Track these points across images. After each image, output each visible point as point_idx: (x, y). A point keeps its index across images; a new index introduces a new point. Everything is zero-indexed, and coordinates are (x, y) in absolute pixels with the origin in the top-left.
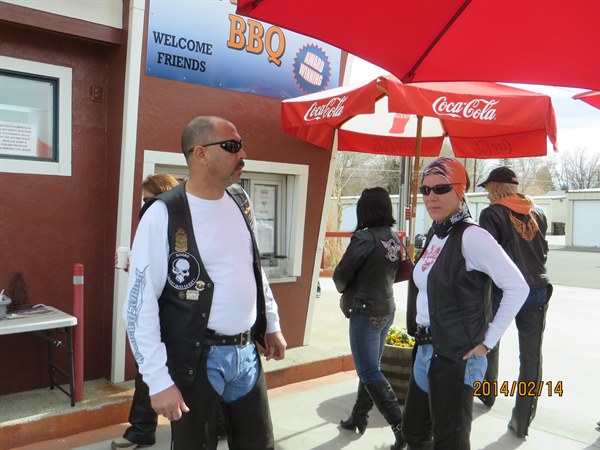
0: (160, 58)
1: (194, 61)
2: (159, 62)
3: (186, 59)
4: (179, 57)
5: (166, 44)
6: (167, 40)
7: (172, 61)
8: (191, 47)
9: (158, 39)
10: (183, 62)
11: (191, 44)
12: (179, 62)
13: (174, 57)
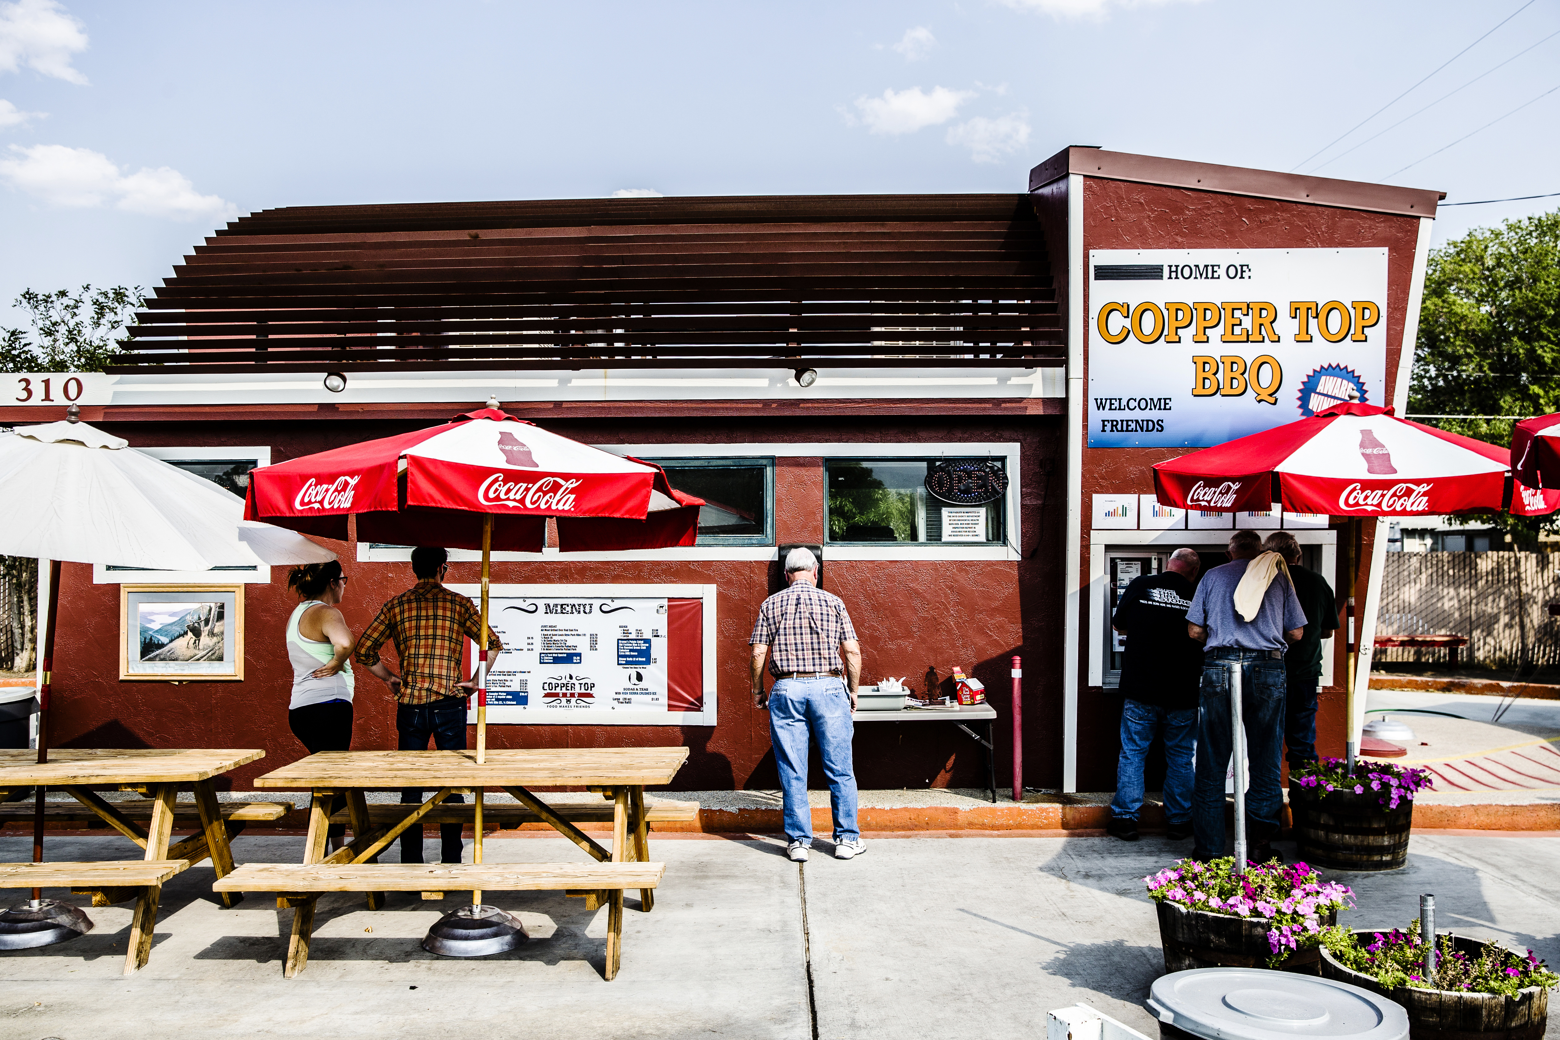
0: (1104, 426)
1: (1148, 421)
2: (1104, 430)
3: (1137, 421)
4: (1127, 421)
5: (1110, 409)
6: (1111, 404)
7: (1119, 427)
8: (1143, 406)
9: (1100, 405)
10: (1133, 425)
11: (1143, 402)
12: (1128, 426)
13: (1122, 421)
